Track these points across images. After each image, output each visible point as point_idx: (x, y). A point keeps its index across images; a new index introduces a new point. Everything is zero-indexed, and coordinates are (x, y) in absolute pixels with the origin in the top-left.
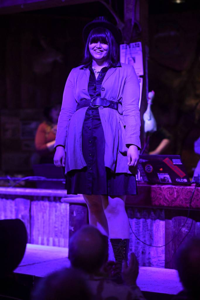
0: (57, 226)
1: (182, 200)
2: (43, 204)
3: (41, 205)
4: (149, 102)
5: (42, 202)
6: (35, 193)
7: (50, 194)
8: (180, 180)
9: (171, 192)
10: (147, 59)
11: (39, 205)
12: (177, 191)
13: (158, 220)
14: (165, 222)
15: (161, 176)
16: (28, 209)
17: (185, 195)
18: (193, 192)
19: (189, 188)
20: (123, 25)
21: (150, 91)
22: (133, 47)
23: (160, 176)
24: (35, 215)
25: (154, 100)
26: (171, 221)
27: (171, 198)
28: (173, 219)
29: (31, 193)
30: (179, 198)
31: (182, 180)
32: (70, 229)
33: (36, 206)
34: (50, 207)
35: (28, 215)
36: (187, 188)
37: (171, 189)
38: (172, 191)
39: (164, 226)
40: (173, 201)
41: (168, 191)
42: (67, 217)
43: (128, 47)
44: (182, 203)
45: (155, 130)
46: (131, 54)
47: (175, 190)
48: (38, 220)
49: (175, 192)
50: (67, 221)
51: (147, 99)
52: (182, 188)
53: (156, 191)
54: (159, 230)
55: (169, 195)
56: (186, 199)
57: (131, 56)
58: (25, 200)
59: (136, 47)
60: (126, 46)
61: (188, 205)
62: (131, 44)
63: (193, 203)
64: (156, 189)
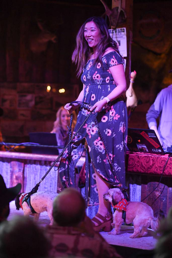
0: (46, 187)
1: (156, 168)
2: (35, 167)
3: (33, 168)
4: (132, 80)
5: (34, 165)
6: (28, 157)
7: (42, 158)
8: (156, 150)
9: (147, 161)
10: (131, 42)
11: (32, 168)
12: (152, 160)
13: (135, 184)
14: (142, 187)
15: (140, 147)
16: (22, 171)
17: (160, 164)
18: (167, 161)
19: (164, 158)
20: (111, 12)
21: (132, 71)
22: (119, 32)
23: (138, 146)
24: (28, 176)
25: (136, 79)
26: (146, 186)
27: (147, 166)
28: (149, 184)
29: (25, 157)
30: (154, 166)
31: (157, 151)
32: (58, 190)
33: (29, 169)
34: (41, 170)
35: (22, 176)
36: (162, 158)
37: (148, 158)
38: (149, 160)
39: (140, 190)
40: (149, 168)
41: (145, 160)
42: (55, 179)
43: (114, 31)
44: (157, 170)
45: (136, 105)
46: (116, 38)
47: (151, 159)
48: (30, 181)
49: (151, 160)
50: (55, 183)
51: (130, 78)
52: (158, 157)
53: (135, 159)
54: (135, 193)
55: (145, 163)
56: (160, 167)
57: (117, 39)
58: (19, 163)
59: (121, 32)
60: (113, 30)
61: (162, 173)
62: (117, 29)
63: (166, 171)
64: (135, 157)
